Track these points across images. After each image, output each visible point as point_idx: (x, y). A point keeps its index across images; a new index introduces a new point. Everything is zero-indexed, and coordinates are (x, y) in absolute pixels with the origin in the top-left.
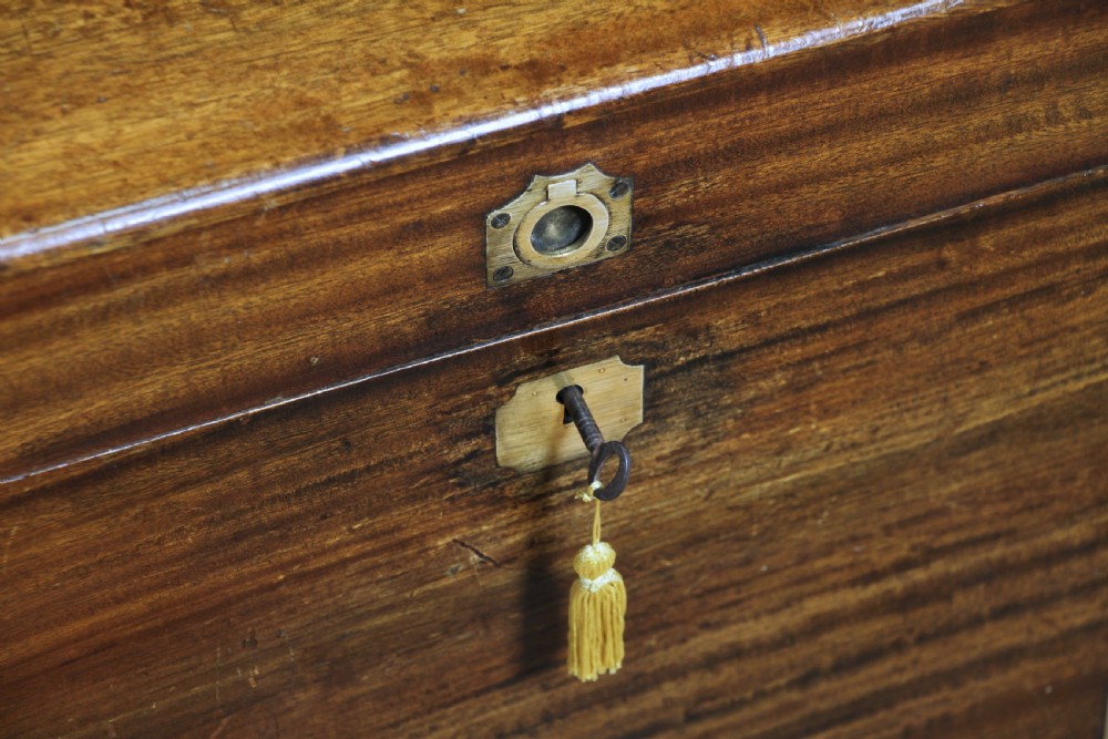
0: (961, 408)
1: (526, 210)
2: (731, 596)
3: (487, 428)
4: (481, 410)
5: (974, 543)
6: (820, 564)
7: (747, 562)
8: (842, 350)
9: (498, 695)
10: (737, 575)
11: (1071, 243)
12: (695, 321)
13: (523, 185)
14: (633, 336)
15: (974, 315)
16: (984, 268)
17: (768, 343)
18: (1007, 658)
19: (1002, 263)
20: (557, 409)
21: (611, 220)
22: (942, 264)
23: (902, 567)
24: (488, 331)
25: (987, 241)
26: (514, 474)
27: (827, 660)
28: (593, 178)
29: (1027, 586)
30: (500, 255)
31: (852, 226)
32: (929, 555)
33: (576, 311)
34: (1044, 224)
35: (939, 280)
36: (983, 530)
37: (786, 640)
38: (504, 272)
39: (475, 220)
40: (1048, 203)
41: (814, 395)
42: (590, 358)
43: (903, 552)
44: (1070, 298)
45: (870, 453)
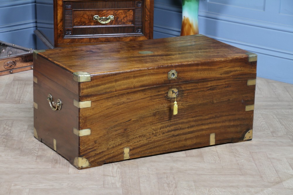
0: (198, 101)
1: (171, 73)
2: (183, 116)
3: (167, 93)
4: (167, 91)
5: (200, 116)
6: (189, 114)
7: (184, 113)
8: (190, 92)
9: (167, 122)
10: (183, 114)
11: (204, 86)
12: (181, 86)
13: (170, 71)
14: (177, 87)
15: (199, 91)
16: (199, 87)
17: (186, 90)
18: (202, 130)
19: (200, 87)
20: (172, 92)
21: (176, 75)
22: (197, 86)
23: (195, 117)
24: (168, 83)
25: (199, 84)
26: (169, 98)
27: (190, 126)
28: (175, 71)
29: (204, 122)
30: (169, 77)
31: (191, 81)
32: (197, 116)
33: (173, 83)
34: (203, 84)
35: (196, 87)
36: (200, 115)
37: (187, 123)
38: (169, 78)
39: (167, 73)
40: (203, 82)
41: (189, 96)
42: (174, 88)
43: (195, 115)
44: (205, 92)
45: (192, 103)
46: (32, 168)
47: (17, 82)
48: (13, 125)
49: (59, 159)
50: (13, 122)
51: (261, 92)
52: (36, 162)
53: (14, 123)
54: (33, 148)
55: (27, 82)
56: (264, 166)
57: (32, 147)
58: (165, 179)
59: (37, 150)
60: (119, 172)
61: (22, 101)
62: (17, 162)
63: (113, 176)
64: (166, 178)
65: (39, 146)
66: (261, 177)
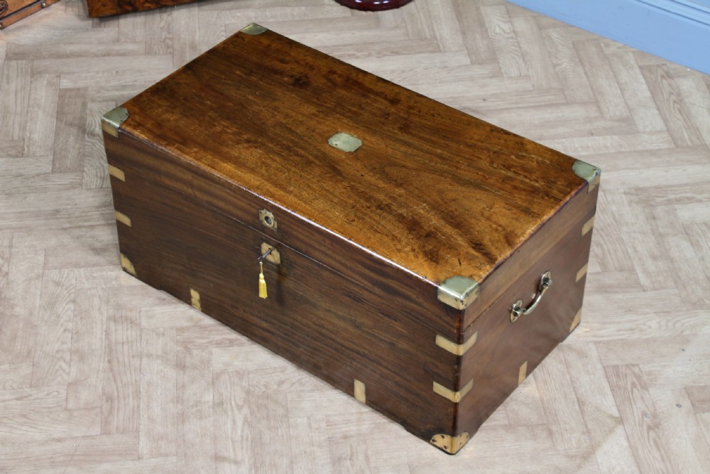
46: (59, 440)
47: (13, 63)
48: (13, 250)
49: (116, 394)
50: (13, 238)
51: (528, 71)
52: (66, 409)
53: (14, 241)
54: (58, 351)
55: (36, 63)
56: (553, 382)
57: (56, 347)
58: (348, 463)
59: (67, 356)
60: (247, 440)
61: (28, 147)
62: (25, 416)
63: (236, 462)
64: (350, 459)
65: (72, 338)
66: (551, 433)
